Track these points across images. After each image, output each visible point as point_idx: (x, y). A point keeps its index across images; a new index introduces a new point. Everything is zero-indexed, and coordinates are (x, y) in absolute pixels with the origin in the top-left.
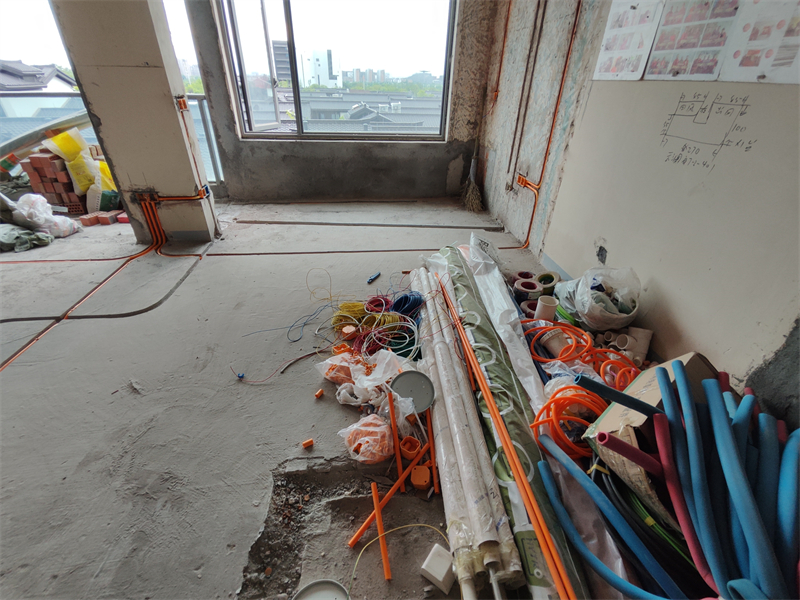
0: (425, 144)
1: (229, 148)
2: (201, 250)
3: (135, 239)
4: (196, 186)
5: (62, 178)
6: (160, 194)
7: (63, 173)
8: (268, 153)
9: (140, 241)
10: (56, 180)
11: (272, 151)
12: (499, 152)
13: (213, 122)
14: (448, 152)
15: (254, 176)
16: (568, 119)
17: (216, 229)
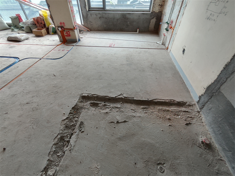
0: (143, 13)
1: (85, 14)
2: (74, 44)
3: (59, 40)
4: (73, 26)
5: (43, 23)
6: (65, 28)
7: (43, 21)
8: (95, 16)
9: (61, 41)
10: (42, 23)
11: (96, 15)
12: (166, 16)
13: (80, 5)
14: (151, 16)
15: (91, 23)
16: (185, 4)
17: (79, 39)
